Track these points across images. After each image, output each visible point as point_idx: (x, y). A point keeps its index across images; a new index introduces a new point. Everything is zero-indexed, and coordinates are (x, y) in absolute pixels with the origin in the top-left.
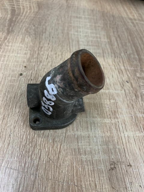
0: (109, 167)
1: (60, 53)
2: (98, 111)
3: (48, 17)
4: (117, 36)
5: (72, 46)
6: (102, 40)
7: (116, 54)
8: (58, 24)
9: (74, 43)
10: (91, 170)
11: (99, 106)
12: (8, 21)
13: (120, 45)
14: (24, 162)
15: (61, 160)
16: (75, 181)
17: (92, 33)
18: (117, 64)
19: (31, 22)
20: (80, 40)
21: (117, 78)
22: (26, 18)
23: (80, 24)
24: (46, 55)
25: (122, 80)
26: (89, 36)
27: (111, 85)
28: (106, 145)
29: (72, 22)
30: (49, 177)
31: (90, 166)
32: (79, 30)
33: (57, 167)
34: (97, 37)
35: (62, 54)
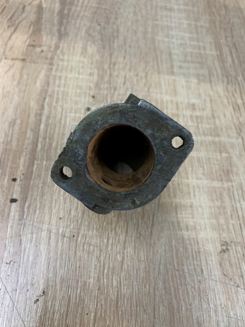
0: (219, 249)
1: (143, 75)
2: (204, 169)
3: (119, 9)
4: (231, 46)
5: (162, 62)
6: (208, 52)
7: (229, 78)
8: (137, 21)
9: (164, 57)
10: (196, 251)
11: (204, 161)
12: (58, 15)
13: (236, 62)
14: (107, 237)
15: (155, 236)
16: (175, 264)
17: (191, 39)
18: (231, 95)
19: (93, 17)
20: (173, 51)
21: (231, 119)
22: (85, 10)
23: (171, 21)
24: (122, 78)
25: (238, 122)
26: (186, 44)
27: (222, 130)
28: (216, 218)
29: (159, 18)
30: (141, 258)
31: (194, 245)
32: (171, 33)
33: (150, 245)
34: (199, 48)
35: (146, 76)
